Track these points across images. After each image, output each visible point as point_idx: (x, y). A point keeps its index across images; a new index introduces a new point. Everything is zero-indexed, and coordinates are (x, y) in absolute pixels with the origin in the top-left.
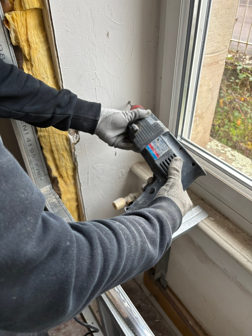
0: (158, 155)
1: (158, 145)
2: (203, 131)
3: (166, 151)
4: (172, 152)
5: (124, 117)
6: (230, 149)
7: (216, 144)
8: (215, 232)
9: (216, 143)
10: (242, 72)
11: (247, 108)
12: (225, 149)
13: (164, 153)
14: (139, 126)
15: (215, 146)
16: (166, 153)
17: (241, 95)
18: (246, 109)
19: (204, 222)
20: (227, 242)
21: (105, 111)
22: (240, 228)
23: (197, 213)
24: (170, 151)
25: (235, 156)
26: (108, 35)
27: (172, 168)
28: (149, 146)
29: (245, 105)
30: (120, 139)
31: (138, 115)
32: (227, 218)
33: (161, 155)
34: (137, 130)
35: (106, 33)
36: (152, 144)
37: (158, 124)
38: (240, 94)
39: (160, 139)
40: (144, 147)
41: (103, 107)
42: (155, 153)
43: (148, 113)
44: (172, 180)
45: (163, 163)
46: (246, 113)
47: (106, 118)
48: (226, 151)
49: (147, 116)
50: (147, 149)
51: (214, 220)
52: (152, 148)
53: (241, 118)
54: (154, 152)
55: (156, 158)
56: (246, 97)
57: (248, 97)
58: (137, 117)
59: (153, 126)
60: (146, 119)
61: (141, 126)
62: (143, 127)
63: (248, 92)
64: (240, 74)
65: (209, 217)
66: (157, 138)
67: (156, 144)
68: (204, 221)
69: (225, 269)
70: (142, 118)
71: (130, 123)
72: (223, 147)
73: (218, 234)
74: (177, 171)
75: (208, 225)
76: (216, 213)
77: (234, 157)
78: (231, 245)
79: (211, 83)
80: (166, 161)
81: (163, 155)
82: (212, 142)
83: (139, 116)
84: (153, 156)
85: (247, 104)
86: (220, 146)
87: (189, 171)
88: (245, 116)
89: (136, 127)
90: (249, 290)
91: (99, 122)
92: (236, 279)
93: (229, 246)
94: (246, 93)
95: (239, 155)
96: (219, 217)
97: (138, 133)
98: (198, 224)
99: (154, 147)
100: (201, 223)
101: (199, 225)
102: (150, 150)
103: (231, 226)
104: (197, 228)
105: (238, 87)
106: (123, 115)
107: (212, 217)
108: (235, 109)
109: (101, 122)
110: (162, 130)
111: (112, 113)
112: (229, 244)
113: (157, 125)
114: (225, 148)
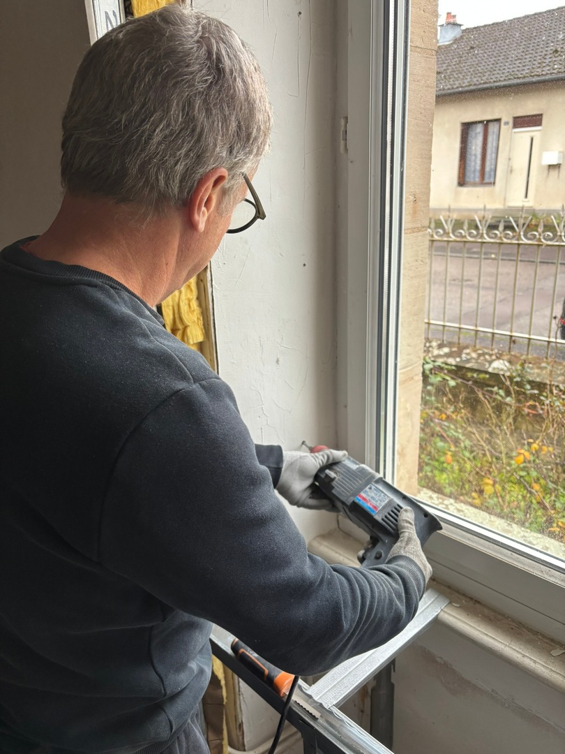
0: (375, 507)
1: (373, 495)
2: (407, 476)
3: (386, 502)
4: (395, 502)
5: (314, 461)
6: (452, 501)
7: (429, 495)
8: (466, 623)
9: (427, 494)
10: (433, 372)
11: (456, 432)
12: (446, 502)
13: (383, 504)
14: (336, 473)
15: (428, 499)
16: (386, 505)
17: (440, 411)
18: (455, 434)
19: (445, 612)
20: (487, 635)
21: (288, 455)
22: (499, 614)
23: (432, 600)
24: (391, 502)
25: (462, 511)
26: (277, 361)
27: (403, 520)
28: (359, 498)
29: (452, 427)
30: (307, 494)
31: (331, 458)
32: (477, 602)
33: (381, 507)
34: (335, 478)
35: (276, 360)
36: (363, 494)
37: (363, 469)
38: (437, 408)
39: (373, 487)
40: (351, 499)
41: (286, 451)
42: (371, 506)
43: (345, 455)
44: (406, 534)
45: (386, 517)
46: (456, 441)
47: (291, 464)
48: (447, 505)
49: (344, 459)
50: (357, 501)
51: (460, 607)
52: (364, 499)
53: (450, 451)
54: (369, 504)
55: (373, 512)
56: (449, 412)
57: (453, 412)
58: (330, 461)
59: (359, 472)
60: (343, 462)
61: (338, 472)
62: (342, 474)
63: (451, 405)
64: (430, 376)
65: (450, 603)
66: (369, 486)
67: (369, 494)
68: (445, 610)
69: (493, 691)
70: (337, 461)
71: (322, 469)
72: (441, 498)
73: (471, 626)
74: (411, 524)
75: (454, 614)
76: (459, 596)
77: (461, 513)
78: (494, 639)
79: (408, 406)
80: (389, 514)
81: (384, 508)
82: (422, 493)
83: (333, 459)
84: (368, 510)
85: (454, 425)
86: (435, 499)
87: (422, 525)
88: (456, 446)
89: (332, 474)
90: (537, 715)
91: (283, 469)
92: (515, 703)
93: (491, 641)
94: (449, 406)
95: (468, 509)
96: (466, 601)
97: (337, 482)
98: (437, 615)
99: (368, 498)
100: (442, 613)
101: (439, 617)
102: (362, 503)
103: (486, 611)
104: (436, 623)
105: (433, 398)
106: (312, 458)
107: (456, 603)
108: (435, 435)
109: (286, 470)
110: (373, 477)
111: (298, 457)
112: (491, 637)
113: (362, 471)
114: (443, 500)
